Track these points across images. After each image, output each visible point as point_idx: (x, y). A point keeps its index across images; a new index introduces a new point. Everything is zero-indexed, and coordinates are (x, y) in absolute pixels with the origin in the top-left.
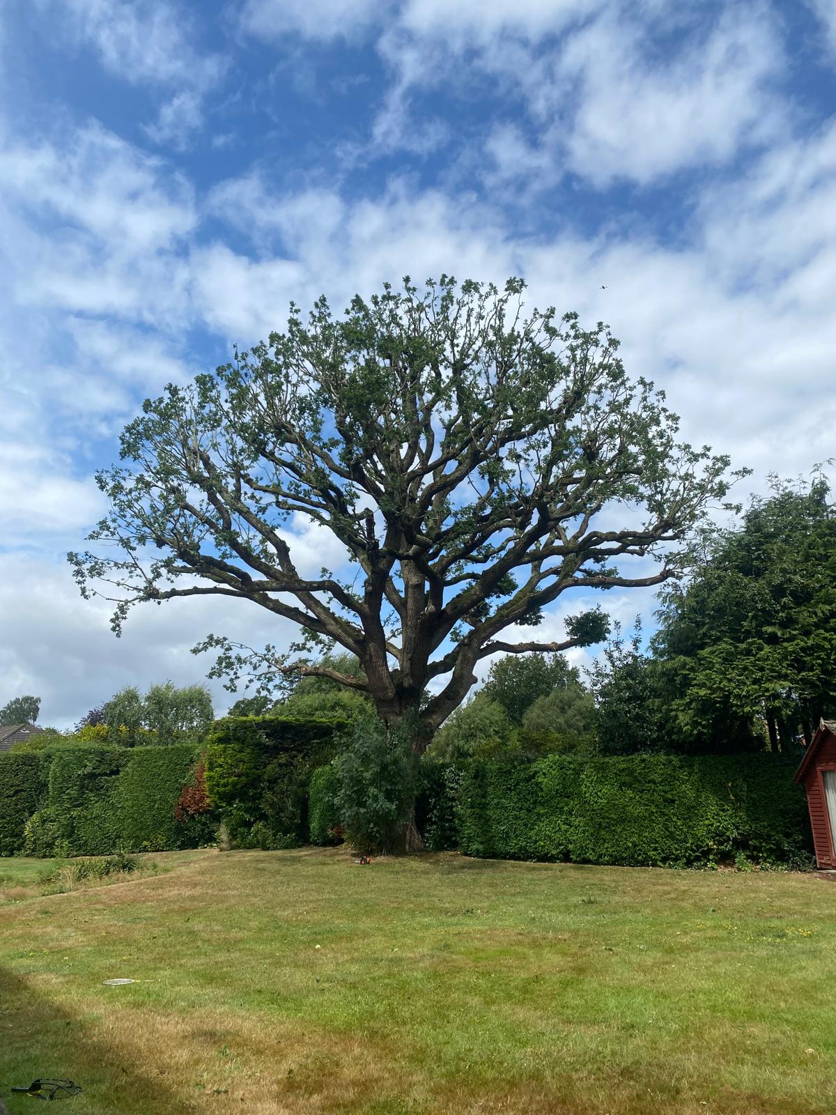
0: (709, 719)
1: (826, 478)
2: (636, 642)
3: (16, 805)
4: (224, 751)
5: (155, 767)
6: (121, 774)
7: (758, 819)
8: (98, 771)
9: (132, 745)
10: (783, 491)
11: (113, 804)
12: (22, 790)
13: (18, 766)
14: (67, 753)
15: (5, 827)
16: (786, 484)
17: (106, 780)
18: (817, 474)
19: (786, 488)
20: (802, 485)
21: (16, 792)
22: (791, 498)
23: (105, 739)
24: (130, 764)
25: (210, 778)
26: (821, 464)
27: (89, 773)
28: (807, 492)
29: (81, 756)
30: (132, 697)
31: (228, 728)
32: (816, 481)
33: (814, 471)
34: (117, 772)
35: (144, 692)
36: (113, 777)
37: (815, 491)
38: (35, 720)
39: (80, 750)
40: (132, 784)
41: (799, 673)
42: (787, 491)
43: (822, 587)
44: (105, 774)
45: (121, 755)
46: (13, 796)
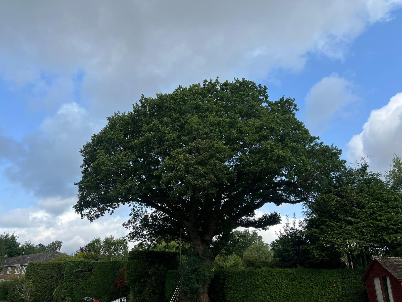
0: (326, 253)
1: (367, 162)
2: (294, 223)
3: (51, 282)
4: (133, 263)
5: (106, 269)
6: (92, 271)
7: (346, 296)
8: (83, 270)
9: (97, 260)
10: (348, 167)
11: (88, 283)
12: (54, 277)
13: (53, 267)
14: (72, 263)
15: (46, 292)
16: (349, 165)
17: (86, 274)
18: (363, 161)
19: (350, 166)
20: (358, 165)
21: (51, 278)
22: (352, 170)
23: (87, 257)
24: (96, 268)
25: (128, 273)
26: (364, 157)
27: (80, 270)
28: (360, 167)
29: (77, 264)
30: (97, 241)
31: (135, 254)
32: (363, 164)
33: (362, 159)
34: (91, 270)
35: (102, 239)
36: (89, 272)
37: (363, 167)
38: (59, 250)
39: (77, 261)
40: (96, 275)
41: (362, 236)
42: (350, 167)
43: (368, 203)
44: (86, 271)
45: (93, 264)
46: (50, 279)
